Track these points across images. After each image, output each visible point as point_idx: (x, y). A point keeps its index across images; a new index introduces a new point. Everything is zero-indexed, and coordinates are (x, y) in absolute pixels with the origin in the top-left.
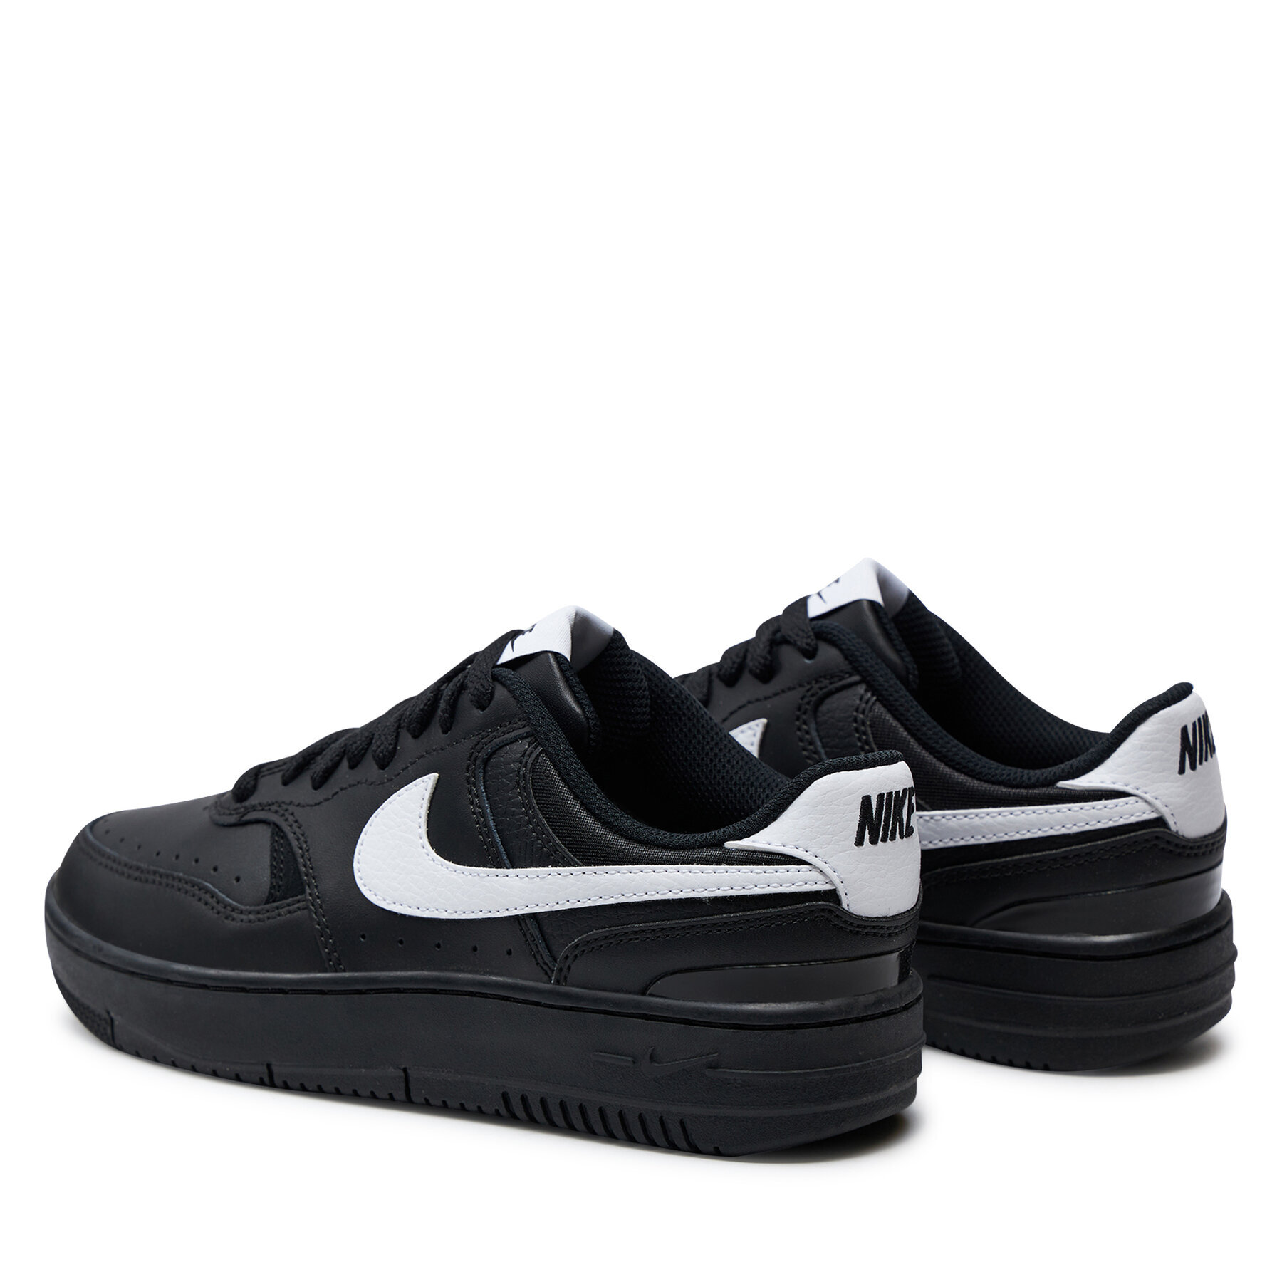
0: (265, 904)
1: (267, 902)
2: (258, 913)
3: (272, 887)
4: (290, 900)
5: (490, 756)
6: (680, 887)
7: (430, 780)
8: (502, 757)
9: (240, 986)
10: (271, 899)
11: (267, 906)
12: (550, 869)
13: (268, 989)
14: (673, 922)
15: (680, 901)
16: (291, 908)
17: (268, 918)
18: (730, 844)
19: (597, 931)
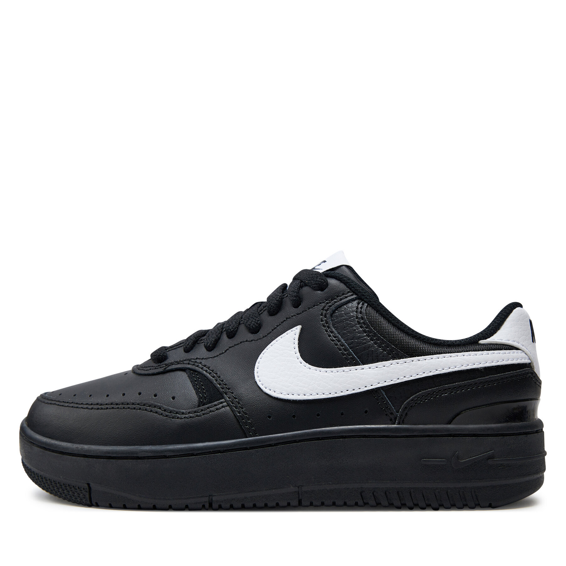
0: (198, 407)
1: (199, 406)
2: (195, 412)
3: (200, 398)
4: (216, 403)
5: (334, 312)
6: (467, 363)
7: (297, 330)
8: (343, 311)
9: (191, 452)
10: (200, 404)
11: (201, 408)
12: (391, 361)
13: (211, 452)
14: (466, 382)
15: (468, 371)
16: (218, 407)
17: (204, 414)
18: (482, 342)
19: (423, 391)
